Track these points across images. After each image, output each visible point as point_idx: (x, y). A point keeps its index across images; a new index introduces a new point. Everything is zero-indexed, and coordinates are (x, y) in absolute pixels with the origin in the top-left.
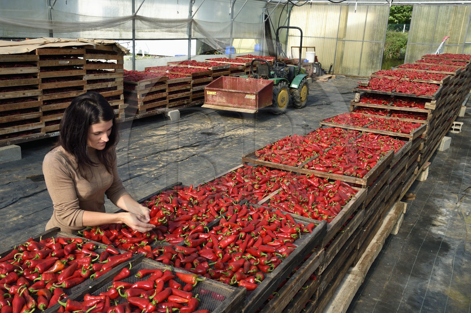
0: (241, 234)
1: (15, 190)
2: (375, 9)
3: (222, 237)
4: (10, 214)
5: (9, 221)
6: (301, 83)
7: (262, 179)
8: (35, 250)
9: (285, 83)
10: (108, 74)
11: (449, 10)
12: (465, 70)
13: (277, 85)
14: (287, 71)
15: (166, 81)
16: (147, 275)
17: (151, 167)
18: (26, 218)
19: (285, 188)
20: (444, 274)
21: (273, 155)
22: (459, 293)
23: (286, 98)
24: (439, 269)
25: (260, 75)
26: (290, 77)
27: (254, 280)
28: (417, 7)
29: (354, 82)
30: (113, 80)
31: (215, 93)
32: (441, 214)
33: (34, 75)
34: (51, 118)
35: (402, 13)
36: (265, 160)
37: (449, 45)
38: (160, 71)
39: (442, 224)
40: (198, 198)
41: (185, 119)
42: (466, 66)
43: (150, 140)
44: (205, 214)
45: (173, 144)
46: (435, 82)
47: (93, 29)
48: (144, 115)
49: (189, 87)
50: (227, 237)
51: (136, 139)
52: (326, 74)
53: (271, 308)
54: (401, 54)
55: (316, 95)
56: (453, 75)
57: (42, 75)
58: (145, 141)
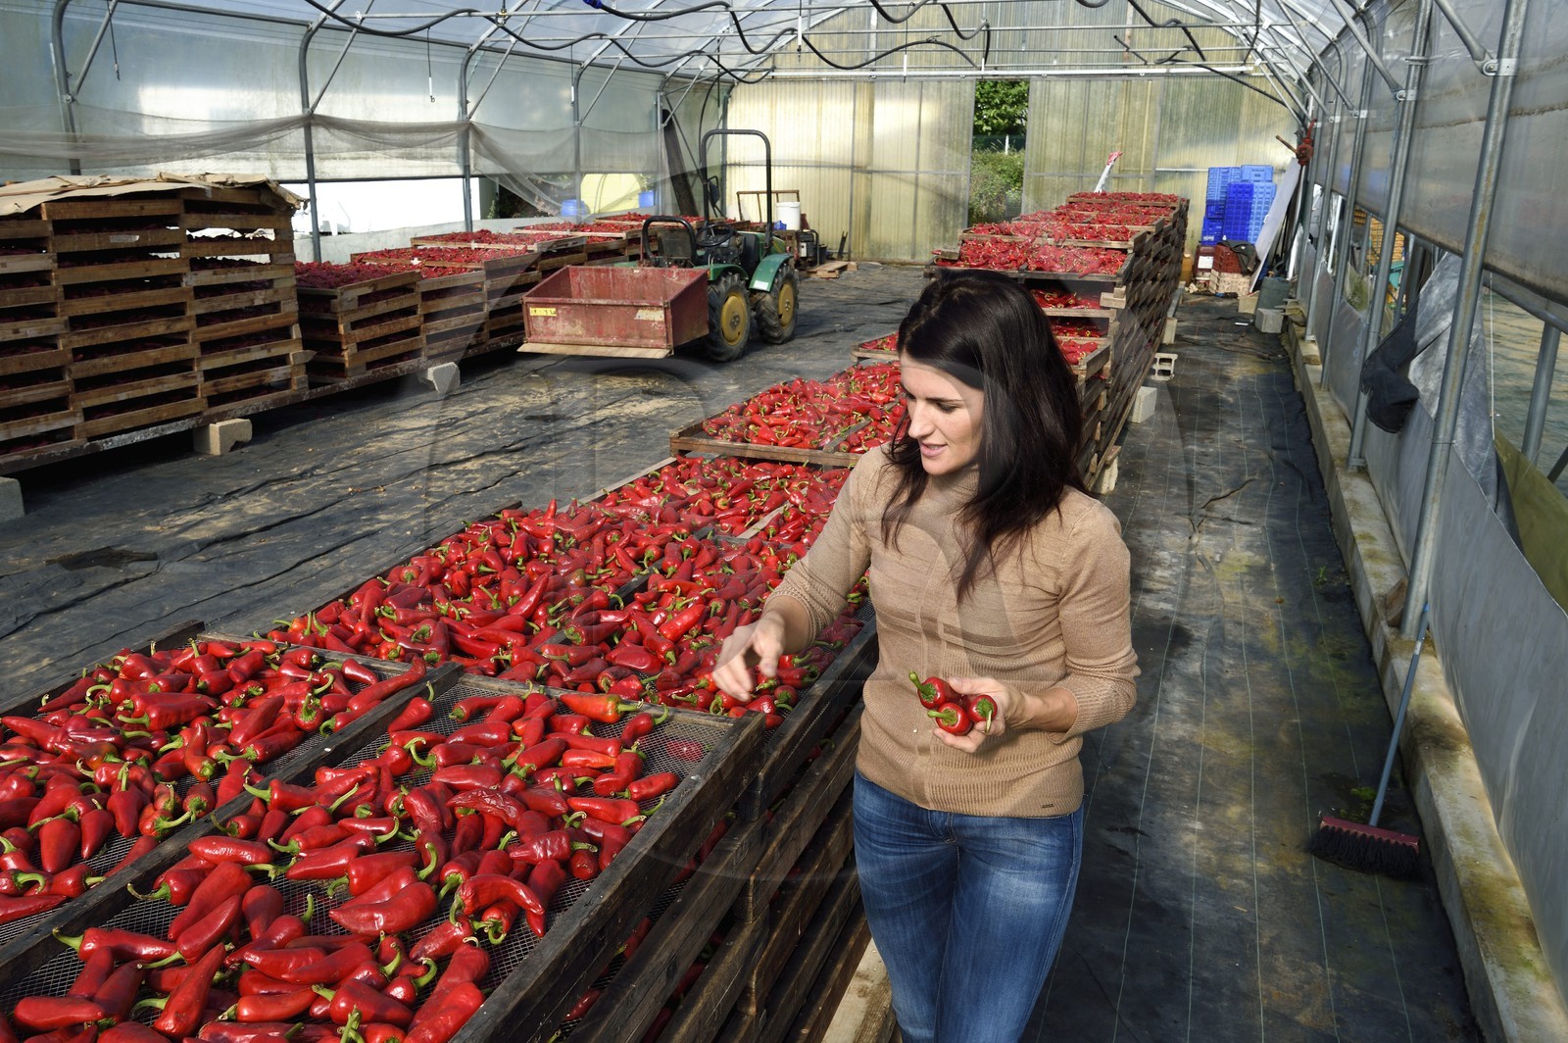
0: (713, 604)
1: (17, 596)
2: (939, 90)
3: (663, 615)
4: (14, 657)
5: (13, 675)
6: (776, 276)
7: (734, 485)
8: (143, 675)
9: (736, 276)
10: (252, 268)
11: (1113, 90)
12: (1170, 224)
13: (717, 281)
14: (738, 246)
15: (414, 283)
16: (480, 711)
17: (400, 512)
18: (62, 664)
19: (798, 501)
20: (1186, 698)
21: (751, 427)
22: (1225, 734)
23: (742, 316)
24: (1174, 687)
25: (669, 260)
26: (747, 262)
27: (772, 704)
28: (1039, 83)
29: (905, 275)
30: (267, 285)
31: (554, 310)
32: (1159, 563)
33: (40, 278)
34: (99, 396)
35: (997, 106)
36: (733, 440)
37: (1121, 175)
38: (394, 261)
39: (1165, 587)
40: (577, 532)
41: (474, 387)
42: (1172, 215)
43: (387, 444)
44: (604, 567)
45: (452, 448)
46: (1115, 245)
47: (194, 154)
48: (360, 380)
49: (478, 300)
50: (678, 613)
51: (347, 444)
52: (833, 259)
53: (820, 778)
54: (1008, 205)
55: (814, 311)
56: (1149, 233)
57: (62, 278)
58: (373, 447)
